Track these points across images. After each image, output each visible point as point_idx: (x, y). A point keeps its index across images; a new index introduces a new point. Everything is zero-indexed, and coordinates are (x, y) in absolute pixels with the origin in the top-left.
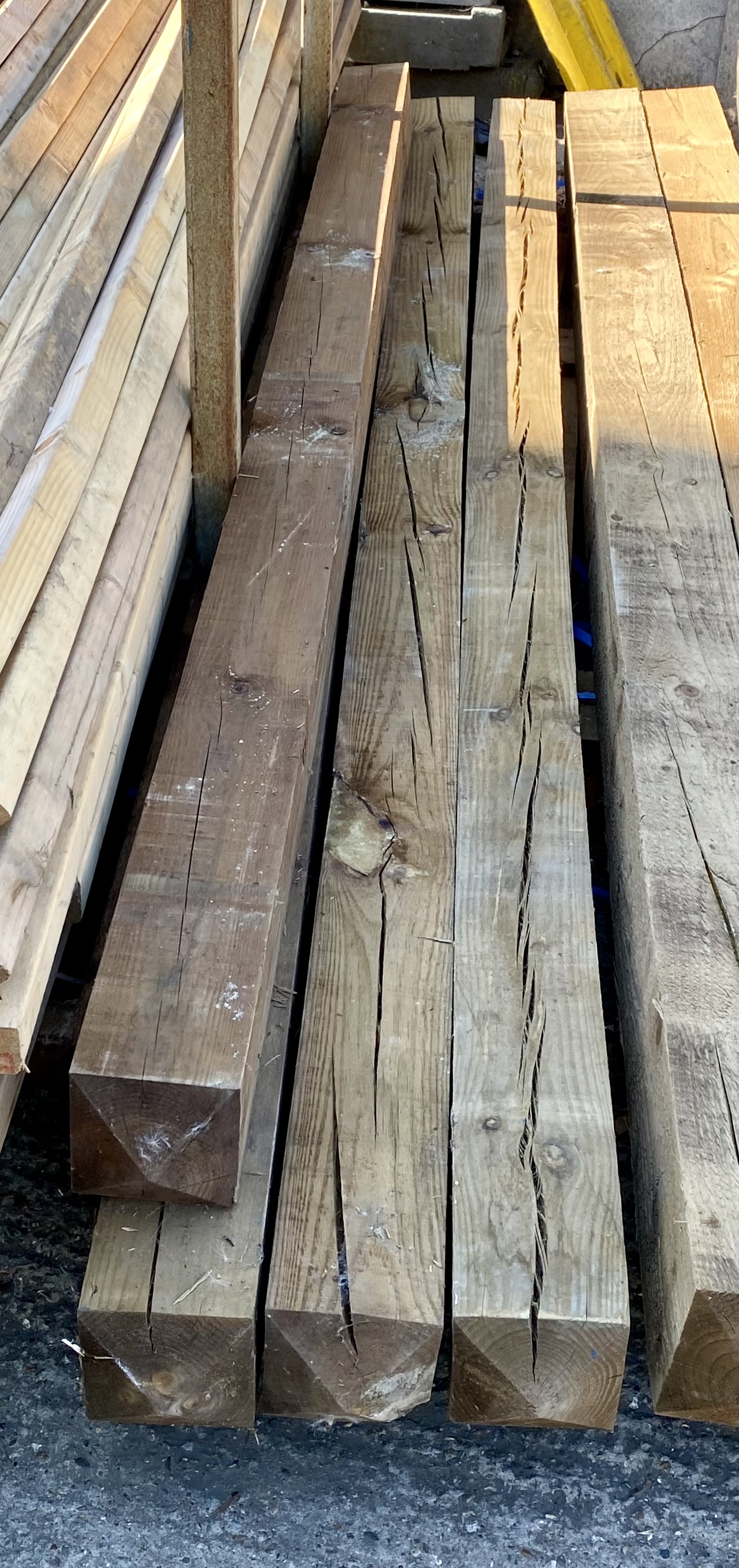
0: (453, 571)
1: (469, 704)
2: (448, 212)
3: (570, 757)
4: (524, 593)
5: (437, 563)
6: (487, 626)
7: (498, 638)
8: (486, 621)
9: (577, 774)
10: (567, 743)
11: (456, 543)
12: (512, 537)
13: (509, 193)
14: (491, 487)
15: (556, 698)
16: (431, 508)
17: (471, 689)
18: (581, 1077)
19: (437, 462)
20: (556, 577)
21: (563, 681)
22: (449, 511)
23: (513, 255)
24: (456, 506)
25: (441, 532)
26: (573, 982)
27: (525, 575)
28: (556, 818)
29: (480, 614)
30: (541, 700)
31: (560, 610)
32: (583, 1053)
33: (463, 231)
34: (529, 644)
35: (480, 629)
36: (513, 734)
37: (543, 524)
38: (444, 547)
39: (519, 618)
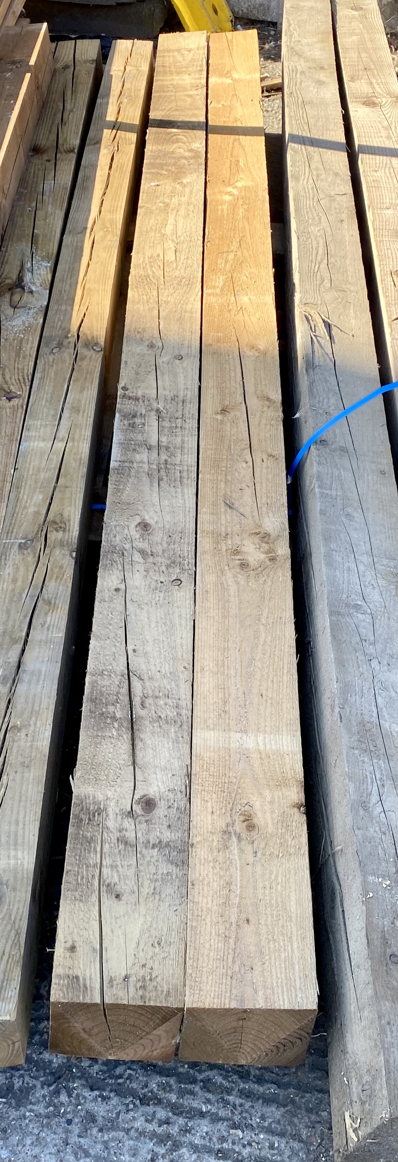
0: (17, 429)
1: (7, 536)
2: (65, 135)
3: (65, 577)
4: (59, 446)
5: (7, 423)
6: (31, 473)
7: (36, 482)
8: (31, 469)
9: (67, 590)
10: (65, 566)
11: (22, 407)
12: (60, 401)
13: (108, 118)
14: (54, 360)
15: (64, 531)
16: (11, 378)
17: (11, 524)
18: (20, 832)
19: (22, 340)
20: (83, 433)
21: (72, 517)
22: (22, 380)
23: (102, 170)
24: (28, 375)
25: (13, 398)
26: (31, 757)
27: (63, 433)
28: (46, 626)
29: (27, 465)
30: (55, 532)
31: (80, 459)
32: (26, 812)
33: (72, 151)
34: (55, 488)
35: (25, 476)
36: (31, 560)
37: (82, 391)
38: (14, 409)
39: (53, 466)
